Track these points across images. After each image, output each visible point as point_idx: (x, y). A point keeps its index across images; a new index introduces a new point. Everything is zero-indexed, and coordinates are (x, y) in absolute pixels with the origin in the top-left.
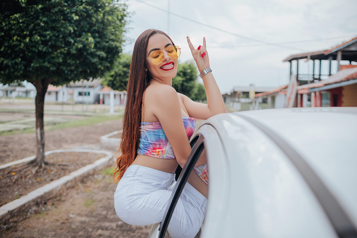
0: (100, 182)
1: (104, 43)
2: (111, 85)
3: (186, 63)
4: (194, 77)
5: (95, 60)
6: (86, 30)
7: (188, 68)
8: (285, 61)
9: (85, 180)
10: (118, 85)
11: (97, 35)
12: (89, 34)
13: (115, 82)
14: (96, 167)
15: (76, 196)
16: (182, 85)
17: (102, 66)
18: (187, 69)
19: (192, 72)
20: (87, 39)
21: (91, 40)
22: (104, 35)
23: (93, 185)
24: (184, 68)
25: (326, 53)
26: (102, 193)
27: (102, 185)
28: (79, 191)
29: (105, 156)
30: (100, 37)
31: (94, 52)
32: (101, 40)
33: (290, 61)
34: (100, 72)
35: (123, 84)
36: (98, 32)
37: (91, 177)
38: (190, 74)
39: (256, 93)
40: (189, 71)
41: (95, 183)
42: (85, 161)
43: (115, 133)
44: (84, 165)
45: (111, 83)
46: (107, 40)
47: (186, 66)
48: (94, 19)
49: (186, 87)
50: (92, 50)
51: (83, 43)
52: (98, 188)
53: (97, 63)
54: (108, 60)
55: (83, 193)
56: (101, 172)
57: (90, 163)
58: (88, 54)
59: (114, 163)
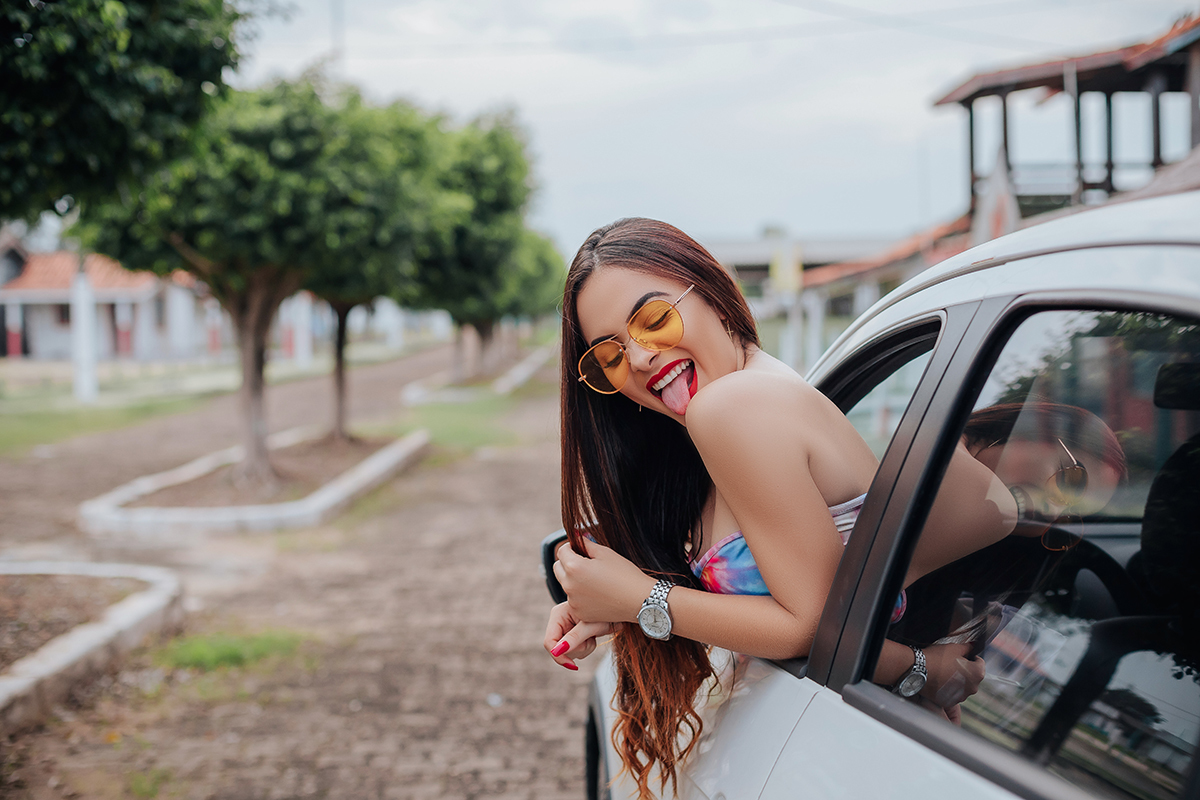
0: (156, 700)
1: (166, 28)
3: (476, 123)
5: (127, 110)
7: (484, 149)
8: (941, 102)
9: (81, 694)
10: (151, 242)
13: (137, 231)
14: (120, 635)
15: (67, 763)
16: (460, 233)
17: (153, 137)
19: (503, 169)
20: (95, 9)
21: (115, 14)
23: (126, 712)
25: (1138, 61)
26: (186, 744)
27: (173, 710)
28: (74, 740)
29: (143, 586)
31: (124, 70)
32: (150, 13)
33: (968, 102)
34: (136, 168)
35: (176, 239)
37: (104, 682)
38: (495, 181)
39: (808, 267)
40: (491, 164)
41: (137, 707)
42: (58, 613)
44: (56, 629)
45: (114, 235)
46: (178, 12)
49: (481, 243)
50: (119, 61)
51: (73, 28)
52: (162, 723)
53: (133, 124)
54: (180, 108)
55: (96, 748)
56: (146, 658)
57: (86, 620)
58: (96, 80)
59: (187, 616)
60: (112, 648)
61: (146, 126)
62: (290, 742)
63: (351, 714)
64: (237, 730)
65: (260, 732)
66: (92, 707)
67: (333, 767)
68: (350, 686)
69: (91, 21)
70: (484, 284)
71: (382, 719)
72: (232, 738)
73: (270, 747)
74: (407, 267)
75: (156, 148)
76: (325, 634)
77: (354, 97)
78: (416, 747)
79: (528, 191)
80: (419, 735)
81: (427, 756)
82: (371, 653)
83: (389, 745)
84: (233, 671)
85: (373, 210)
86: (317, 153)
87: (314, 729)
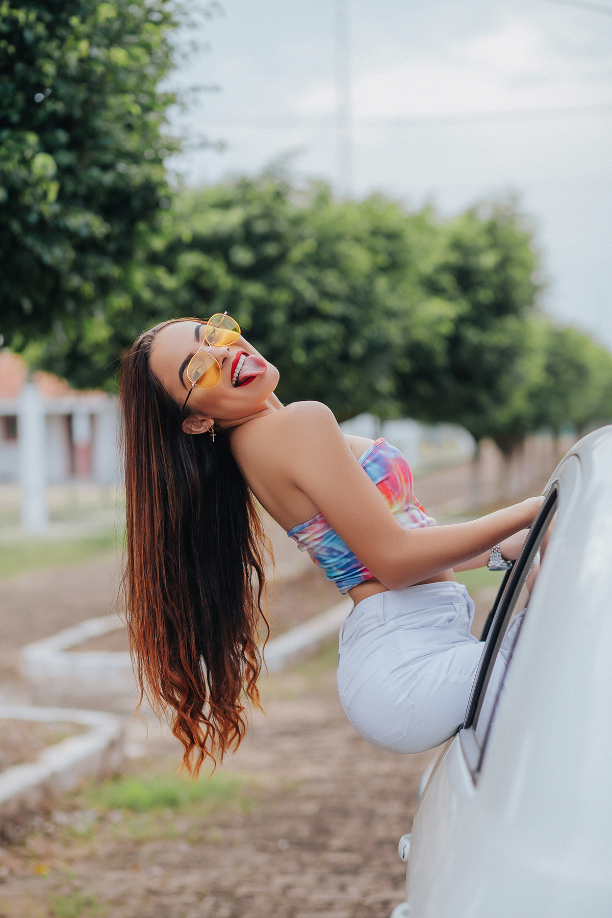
1: (95, 172)
2: (62, 366)
3: (471, 214)
4: (519, 295)
5: (58, 254)
6: (15, 117)
7: (482, 242)
9: (13, 831)
11: (62, 136)
12: (32, 139)
16: (454, 342)
17: (86, 279)
18: (477, 251)
19: (504, 264)
20: (26, 162)
21: (44, 167)
22: (94, 134)
24: (457, 245)
27: (101, 847)
29: (81, 730)
30: (74, 145)
32: (80, 159)
34: (70, 305)
36: (65, 122)
37: (37, 821)
38: (495, 279)
40: (488, 260)
43: (95, 627)
46: (107, 157)
47: (472, 234)
48: (49, 68)
49: (478, 351)
50: (50, 208)
52: (90, 858)
53: (65, 267)
54: (112, 247)
55: (24, 878)
56: (80, 800)
57: (20, 761)
58: (27, 228)
59: (126, 761)
60: (46, 788)
61: (78, 268)
62: (213, 874)
63: (278, 851)
64: (165, 865)
65: (185, 866)
66: (22, 844)
67: (250, 896)
68: (282, 827)
69: (22, 173)
70: (484, 398)
71: (307, 857)
72: (157, 871)
73: (193, 879)
74: (385, 385)
75: (88, 289)
76: (267, 780)
77: (323, 197)
78: (334, 880)
79: (536, 289)
80: (338, 870)
81: (343, 888)
82: (310, 798)
83: (309, 878)
84: (168, 813)
85: (344, 321)
86: (281, 258)
87: (238, 863)
